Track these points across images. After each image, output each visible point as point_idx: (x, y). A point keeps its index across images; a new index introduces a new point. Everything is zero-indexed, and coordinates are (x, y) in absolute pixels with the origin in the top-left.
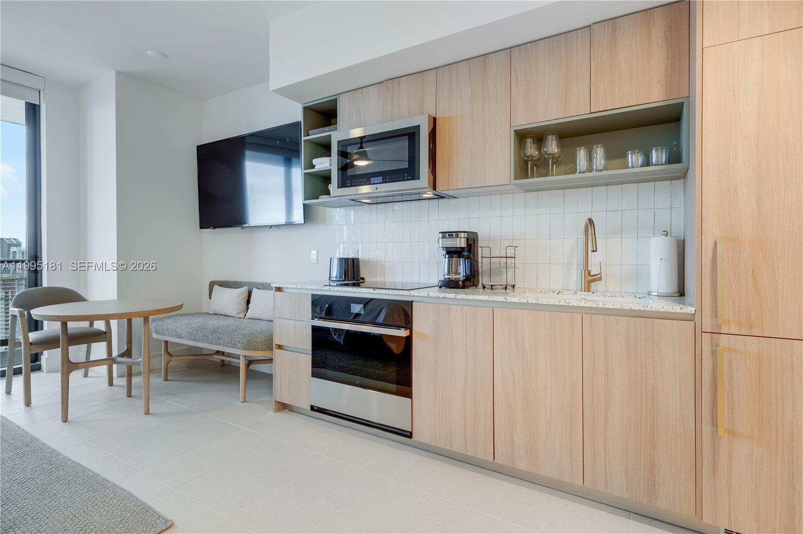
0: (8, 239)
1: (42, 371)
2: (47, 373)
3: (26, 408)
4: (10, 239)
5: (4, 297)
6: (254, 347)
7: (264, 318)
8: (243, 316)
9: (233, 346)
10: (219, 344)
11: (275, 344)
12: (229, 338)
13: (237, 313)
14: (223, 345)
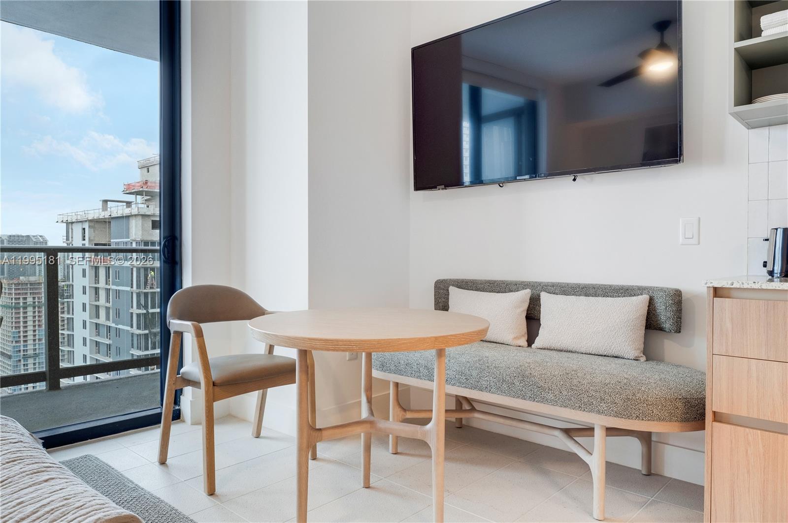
0: (34, 236)
1: (184, 421)
2: (192, 424)
3: (209, 497)
4: (36, 236)
5: (32, 303)
6: (641, 411)
7: (583, 350)
8: (526, 344)
9: (582, 406)
10: (544, 400)
11: (713, 411)
12: (572, 389)
13: (515, 338)
14: (554, 403)
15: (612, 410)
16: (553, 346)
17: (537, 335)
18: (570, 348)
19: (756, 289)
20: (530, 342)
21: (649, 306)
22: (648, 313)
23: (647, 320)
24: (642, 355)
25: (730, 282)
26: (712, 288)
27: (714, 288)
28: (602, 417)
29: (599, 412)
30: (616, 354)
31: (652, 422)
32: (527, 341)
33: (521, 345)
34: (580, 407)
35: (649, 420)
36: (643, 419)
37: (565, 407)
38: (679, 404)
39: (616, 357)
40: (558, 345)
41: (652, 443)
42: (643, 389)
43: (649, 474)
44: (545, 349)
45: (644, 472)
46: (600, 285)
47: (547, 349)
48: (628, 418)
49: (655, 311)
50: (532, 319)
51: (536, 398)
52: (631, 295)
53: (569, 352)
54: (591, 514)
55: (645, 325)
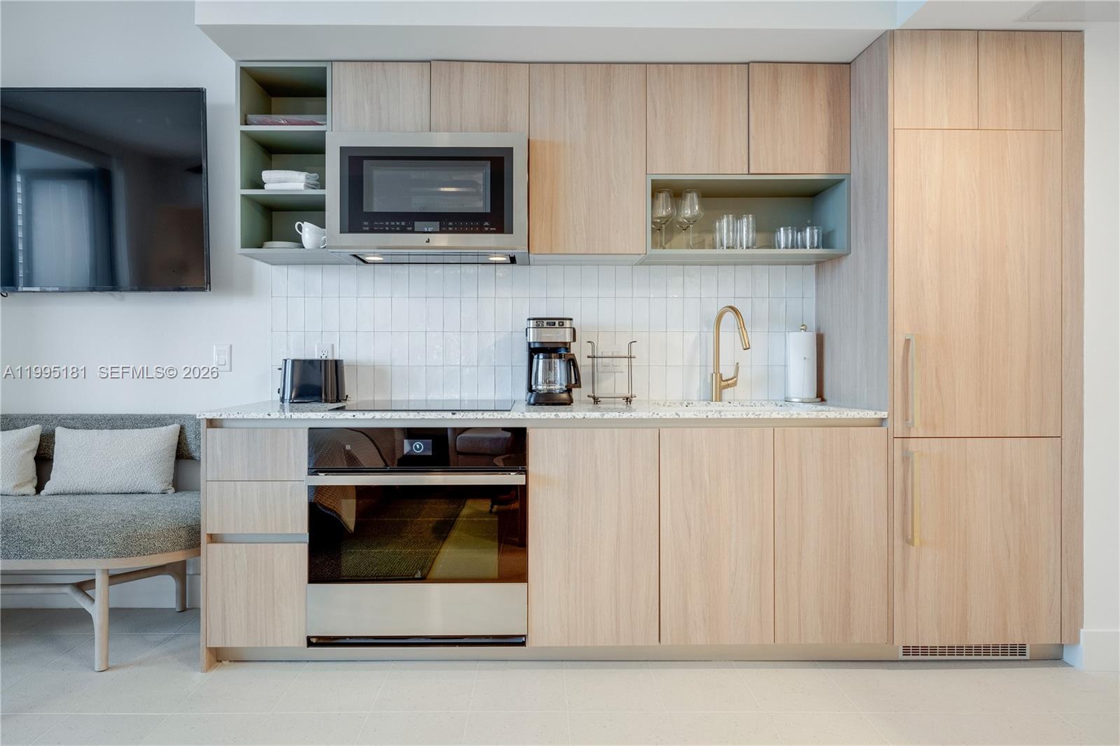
6: (142, 547)
7: (104, 490)
8: (34, 491)
9: (79, 553)
10: (33, 555)
11: (208, 534)
12: (67, 537)
13: (17, 485)
14: (46, 555)
15: (112, 552)
16: (68, 490)
17: (49, 479)
18: (89, 490)
19: (238, 419)
20: (39, 488)
21: (179, 436)
22: (179, 443)
23: (177, 451)
24: (170, 487)
25: (219, 414)
26: (205, 420)
27: (207, 419)
28: (101, 560)
29: (97, 556)
30: (142, 490)
31: (155, 555)
32: (36, 488)
33: (25, 493)
34: (76, 554)
35: (150, 554)
36: (144, 555)
37: (59, 558)
38: (183, 533)
39: (143, 493)
40: (73, 488)
41: (187, 577)
42: (147, 523)
43: (184, 609)
44: (58, 494)
45: (178, 610)
46: (129, 415)
47: (61, 494)
48: (129, 555)
49: (186, 440)
50: (43, 460)
51: (23, 555)
52: (162, 425)
53: (89, 494)
54: (93, 668)
55: (175, 455)
